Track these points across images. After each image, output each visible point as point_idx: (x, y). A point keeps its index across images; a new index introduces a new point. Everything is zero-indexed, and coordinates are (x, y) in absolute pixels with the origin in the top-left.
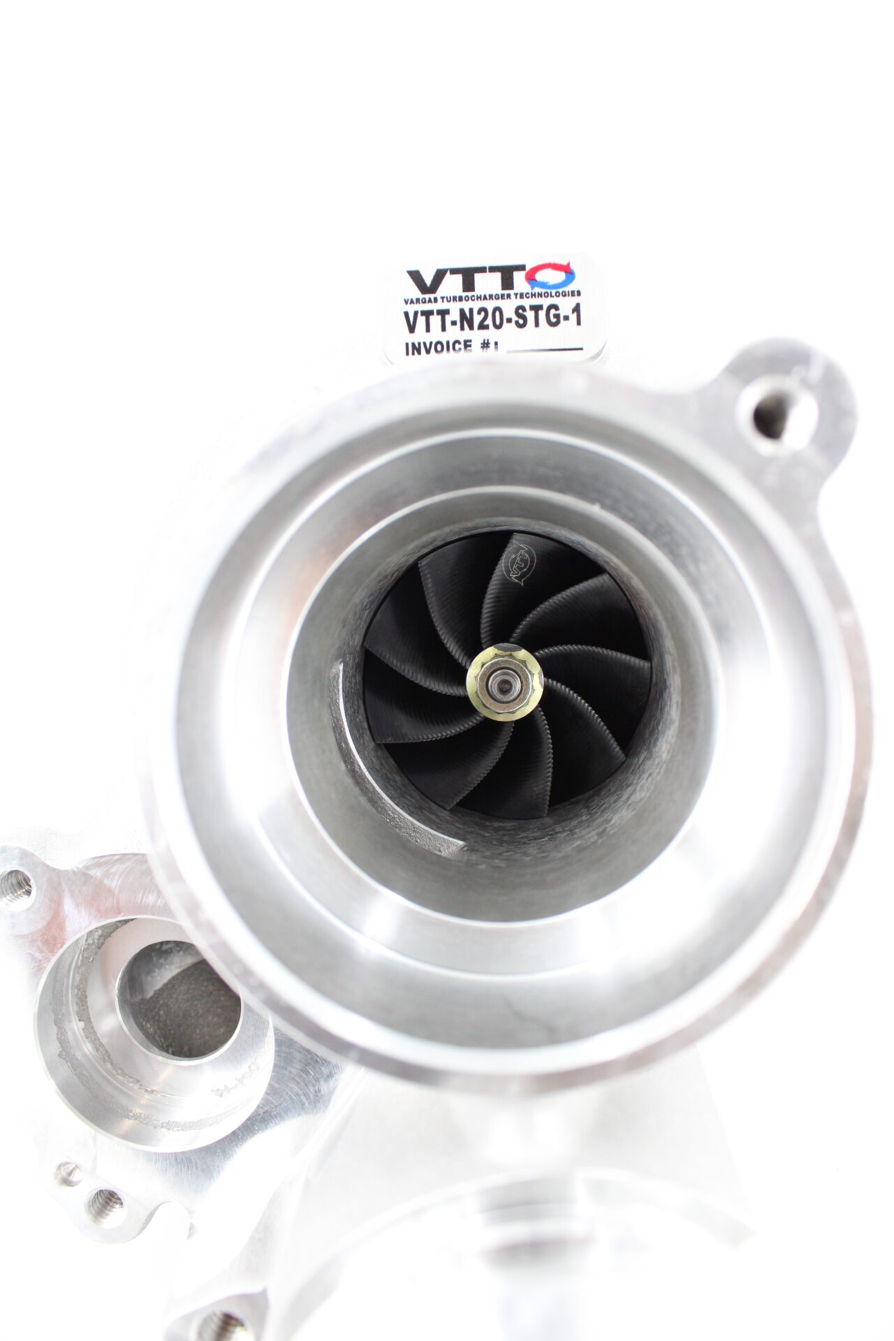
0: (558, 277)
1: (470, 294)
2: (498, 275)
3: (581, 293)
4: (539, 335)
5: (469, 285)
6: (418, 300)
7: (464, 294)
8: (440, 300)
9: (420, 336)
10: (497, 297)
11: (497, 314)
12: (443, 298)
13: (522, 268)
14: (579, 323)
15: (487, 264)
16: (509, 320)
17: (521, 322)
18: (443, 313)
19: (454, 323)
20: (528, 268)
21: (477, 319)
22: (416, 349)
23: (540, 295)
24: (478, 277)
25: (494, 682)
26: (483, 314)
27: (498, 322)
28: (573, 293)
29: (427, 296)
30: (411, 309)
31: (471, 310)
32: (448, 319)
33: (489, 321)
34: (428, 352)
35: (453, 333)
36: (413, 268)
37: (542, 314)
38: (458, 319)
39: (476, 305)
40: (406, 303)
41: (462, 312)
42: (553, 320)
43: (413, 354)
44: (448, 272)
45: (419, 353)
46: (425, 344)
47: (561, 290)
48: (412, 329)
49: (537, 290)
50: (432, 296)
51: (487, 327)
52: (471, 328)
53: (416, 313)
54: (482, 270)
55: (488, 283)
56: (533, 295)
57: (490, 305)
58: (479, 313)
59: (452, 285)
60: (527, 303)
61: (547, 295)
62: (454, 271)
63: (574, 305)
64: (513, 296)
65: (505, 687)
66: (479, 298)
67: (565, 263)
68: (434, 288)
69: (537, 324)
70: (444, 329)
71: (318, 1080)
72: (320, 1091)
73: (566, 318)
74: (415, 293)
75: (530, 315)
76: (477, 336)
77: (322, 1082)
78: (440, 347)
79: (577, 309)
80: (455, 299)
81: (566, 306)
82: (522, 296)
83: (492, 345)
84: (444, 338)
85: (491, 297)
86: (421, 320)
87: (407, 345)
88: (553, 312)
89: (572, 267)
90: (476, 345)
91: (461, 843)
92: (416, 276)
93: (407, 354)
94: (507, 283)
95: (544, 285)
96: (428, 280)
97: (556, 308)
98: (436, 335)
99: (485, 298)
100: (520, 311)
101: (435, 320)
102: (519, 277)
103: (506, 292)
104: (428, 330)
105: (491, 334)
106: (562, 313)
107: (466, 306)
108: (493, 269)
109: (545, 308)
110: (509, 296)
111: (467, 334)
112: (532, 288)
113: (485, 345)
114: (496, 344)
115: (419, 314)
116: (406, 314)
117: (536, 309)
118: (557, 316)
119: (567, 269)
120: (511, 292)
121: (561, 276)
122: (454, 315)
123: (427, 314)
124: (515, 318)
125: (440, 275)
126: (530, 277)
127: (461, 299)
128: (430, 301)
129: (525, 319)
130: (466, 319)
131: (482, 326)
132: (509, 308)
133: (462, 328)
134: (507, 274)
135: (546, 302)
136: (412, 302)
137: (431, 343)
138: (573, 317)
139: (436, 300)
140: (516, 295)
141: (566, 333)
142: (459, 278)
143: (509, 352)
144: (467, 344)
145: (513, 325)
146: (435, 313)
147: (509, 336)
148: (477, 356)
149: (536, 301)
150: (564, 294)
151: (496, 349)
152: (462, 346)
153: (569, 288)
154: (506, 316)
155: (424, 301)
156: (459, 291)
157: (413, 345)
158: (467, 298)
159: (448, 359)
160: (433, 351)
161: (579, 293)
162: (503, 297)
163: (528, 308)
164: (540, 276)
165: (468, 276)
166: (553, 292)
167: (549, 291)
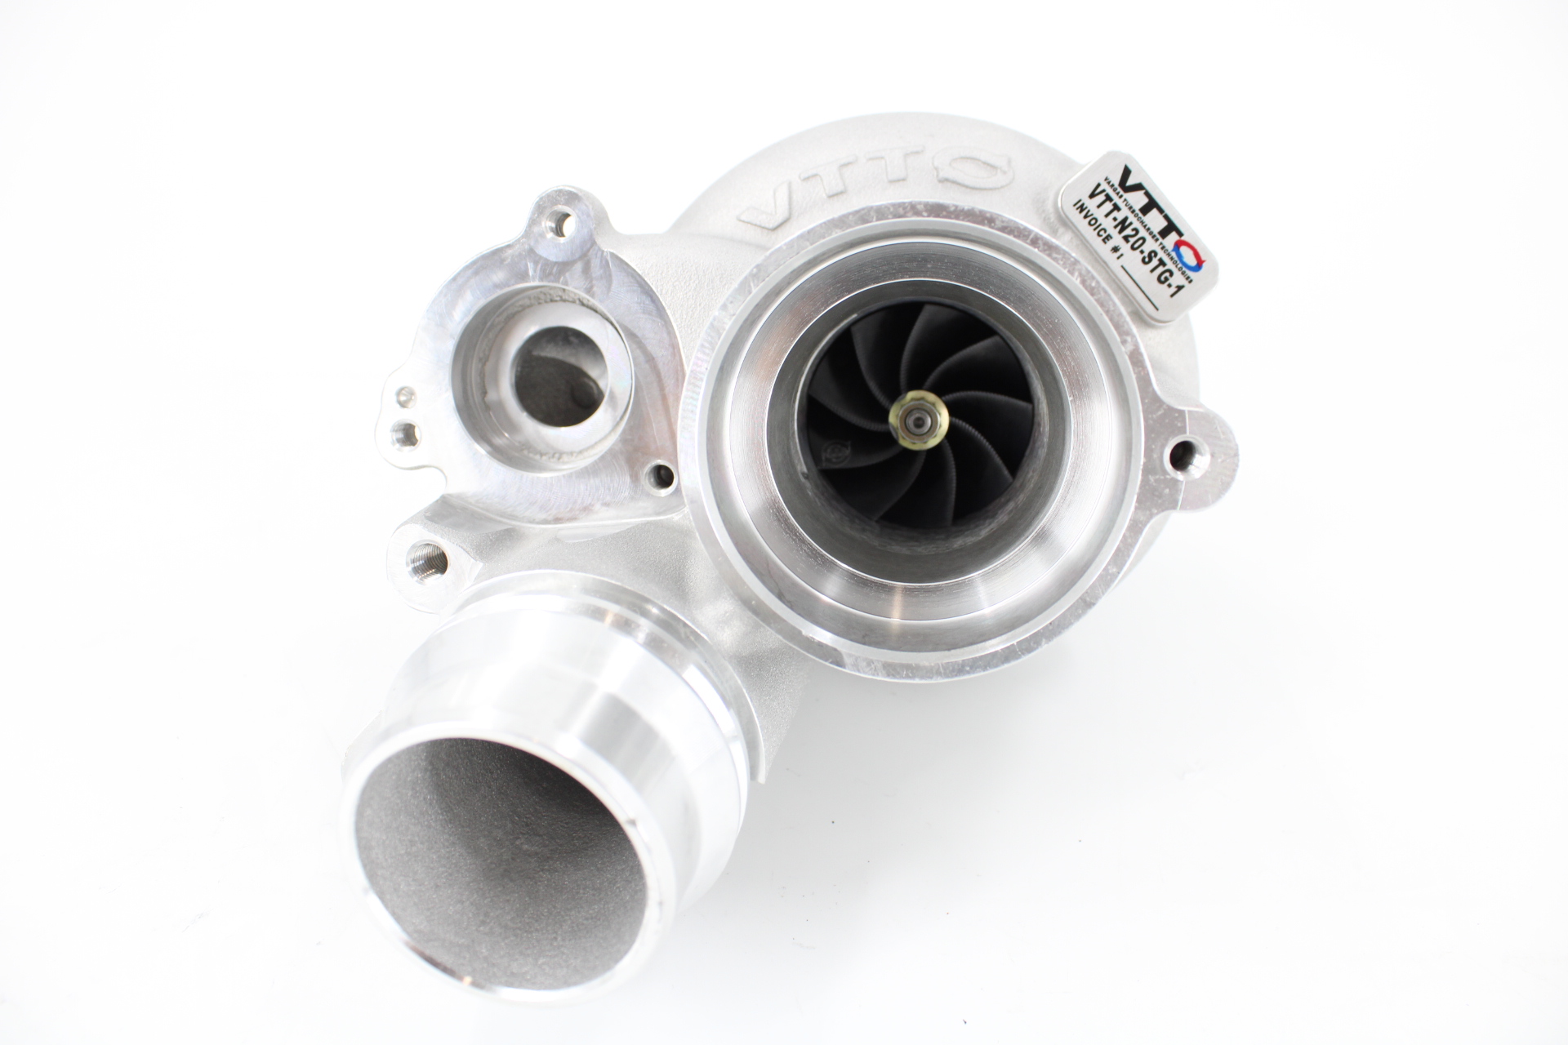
0: (1191, 260)
1: (1140, 215)
2: (1164, 224)
3: (1192, 283)
4: (1145, 275)
5: (1145, 210)
6: (1113, 186)
7: (1137, 211)
8: (1123, 199)
9: (1091, 204)
10: (1151, 233)
11: (1141, 242)
12: (1125, 200)
13: (1180, 234)
14: (1172, 296)
15: (1167, 211)
16: (1142, 252)
17: (1147, 260)
18: (1116, 208)
19: (1115, 219)
20: (1183, 238)
21: (1128, 232)
22: (1082, 208)
23: (1172, 259)
24: (1155, 211)
26: (1134, 233)
27: (1136, 246)
28: (1188, 278)
29: (1119, 189)
30: (1104, 186)
31: (1131, 224)
32: (1115, 214)
33: (1132, 240)
34: (1086, 217)
35: (1108, 224)
36: (1130, 167)
37: (1161, 269)
38: (1119, 219)
39: (1136, 224)
40: (1106, 179)
41: (1126, 219)
42: (1162, 278)
43: (1077, 209)
44: (1143, 191)
45: (1081, 212)
46: (1089, 211)
47: (1184, 269)
48: (1092, 196)
49: (1174, 254)
50: (1122, 193)
51: (1127, 241)
52: (1120, 232)
53: (1104, 191)
54: (1161, 211)
55: (1155, 221)
56: (1169, 255)
57: (1143, 233)
58: (1133, 230)
59: (1138, 200)
60: (1161, 254)
61: (1175, 263)
62: (1147, 194)
63: (1180, 284)
64: (1159, 242)
65: (919, 423)
66: (1142, 222)
67: (1203, 258)
68: (1128, 189)
69: (1152, 271)
70: (1107, 216)
72: (593, 505)
73: (1170, 286)
74: (1116, 181)
75: (1155, 262)
76: (1117, 240)
78: (1093, 222)
79: (1180, 288)
80: (1131, 208)
81: (1177, 279)
82: (1163, 248)
83: (1118, 254)
84: (1102, 220)
85: (1148, 229)
86: (1102, 197)
87: (1080, 201)
88: (1167, 274)
89: (1204, 265)
90: (1111, 244)
91: (805, 470)
92: (1127, 172)
93: (1075, 205)
94: (1164, 233)
95: (1180, 256)
96: (1130, 182)
97: (1171, 274)
98: (1099, 214)
99: (1145, 226)
100: (1153, 254)
101: (1108, 206)
102: (1173, 237)
103: (1158, 236)
104: (1099, 206)
105: (1125, 248)
106: (1171, 280)
107: (1131, 218)
108: (1166, 217)
109: (1166, 268)
110: (1157, 240)
111: (1114, 232)
112: (1173, 250)
113: (1115, 249)
114: (1122, 255)
115: (1104, 194)
116: (1099, 185)
117: (1162, 263)
118: (1166, 279)
119: (1199, 264)
120: (1161, 240)
121: (1192, 262)
122: (1120, 216)
123: (1108, 198)
124: (1146, 254)
125: (1138, 187)
126: (1178, 245)
127: (1133, 212)
128: (1118, 194)
129: (1150, 260)
130: (1123, 225)
131: (1126, 238)
132: (1150, 245)
133: (1116, 227)
134: (1170, 228)
135: (1170, 265)
136: (1109, 183)
137: (1092, 215)
138: (1173, 289)
139: (1121, 197)
140: (1161, 244)
141: (1160, 292)
142: (1145, 200)
143: (1122, 267)
144: (1108, 237)
145: (1141, 256)
146: (1113, 202)
147: (1132, 259)
148: (1104, 250)
149: (1166, 259)
150: (1183, 273)
151: (1118, 258)
152: (1104, 235)
153: (1190, 273)
154: (1142, 248)
155: (1115, 190)
156: (1137, 207)
157: (1083, 205)
158: (1136, 215)
159: (1089, 233)
160: (1088, 219)
161: (1190, 282)
162: (1154, 237)
163: (1158, 257)
164: (1184, 250)
165: (1151, 205)
166: (1180, 265)
167: (1178, 262)
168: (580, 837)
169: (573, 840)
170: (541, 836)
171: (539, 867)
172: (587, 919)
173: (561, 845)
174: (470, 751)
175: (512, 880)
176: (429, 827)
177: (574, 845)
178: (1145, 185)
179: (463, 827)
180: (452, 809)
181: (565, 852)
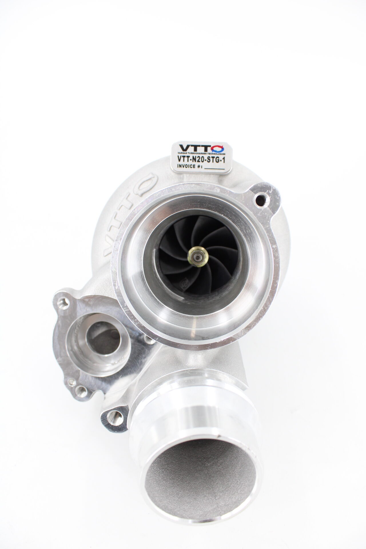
0: (219, 149)
1: (196, 152)
2: (203, 148)
3: (226, 154)
4: (213, 165)
5: (195, 150)
6: (182, 153)
7: (194, 152)
8: (187, 153)
9: (181, 162)
10: (203, 154)
11: (203, 158)
12: (188, 153)
13: (210, 146)
14: (224, 162)
15: (201, 144)
17: (209, 161)
18: (188, 157)
19: (191, 160)
20: (212, 146)
21: (197, 159)
22: (180, 166)
23: (214, 154)
24: (198, 148)
25: (195, 256)
26: (199, 158)
27: (203, 160)
28: (223, 154)
29: (184, 152)
30: (180, 155)
31: (196, 157)
33: (200, 160)
34: (183, 167)
35: (191, 163)
37: (214, 159)
39: (197, 155)
40: (178, 153)
41: (193, 157)
42: (217, 161)
44: (190, 146)
45: (181, 167)
46: (183, 165)
47: (220, 153)
48: (179, 160)
49: (214, 152)
50: (185, 152)
52: (195, 161)
53: (181, 156)
54: (199, 146)
55: (201, 150)
57: (201, 156)
58: (198, 157)
59: (191, 149)
60: (211, 156)
61: (216, 154)
62: (192, 146)
63: (223, 157)
64: (207, 154)
65: (198, 258)
66: (198, 153)
67: (221, 146)
68: (186, 150)
69: (213, 162)
70: (188, 161)
71: (142, 358)
73: (221, 161)
74: (181, 151)
75: (211, 159)
76: (197, 164)
77: (143, 359)
78: (186, 166)
79: (224, 158)
80: (191, 153)
81: (221, 157)
82: (209, 154)
83: (201, 167)
84: (188, 163)
85: (201, 153)
86: (182, 158)
87: (178, 165)
88: (217, 159)
89: (223, 147)
90: (196, 166)
92: (181, 146)
93: (178, 167)
94: (206, 150)
95: (215, 151)
96: (185, 148)
97: (218, 157)
98: (186, 162)
100: (209, 158)
101: (186, 159)
102: (209, 149)
103: (205, 152)
104: (184, 161)
105: (201, 164)
106: (220, 159)
107: (194, 155)
108: (202, 146)
109: (215, 157)
110: (206, 153)
111: (194, 163)
112: (212, 152)
113: (199, 166)
114: (202, 166)
115: (182, 157)
116: (178, 156)
117: (213, 157)
118: (218, 160)
119: (222, 148)
120: (207, 153)
121: (220, 149)
122: (191, 158)
123: (184, 157)
124: (207, 160)
125: (188, 147)
126: (212, 149)
128: (185, 153)
130: (194, 159)
131: (198, 161)
132: (206, 157)
133: (193, 161)
134: (206, 147)
135: (216, 156)
136: (180, 153)
137: (184, 165)
138: (223, 161)
139: (186, 153)
140: (208, 153)
141: (221, 164)
142: (193, 148)
143: (205, 169)
144: (194, 166)
146: (186, 156)
147: (205, 164)
148: (196, 169)
149: (213, 155)
150: (221, 154)
151: (202, 168)
152: (193, 166)
154: (205, 159)
155: (183, 153)
157: (180, 165)
158: (195, 153)
159: (189, 169)
160: (185, 167)
161: (225, 154)
163: (211, 157)
164: (215, 149)
165: (195, 147)
166: (218, 153)
167: (217, 153)
168: (220, 448)
169: (219, 450)
170: (210, 457)
171: (217, 466)
172: (240, 468)
173: (218, 455)
174: (171, 455)
175: (213, 477)
176: (178, 485)
177: (221, 451)
178: (189, 144)
179: (188, 476)
180: (181, 474)
181: (221, 455)
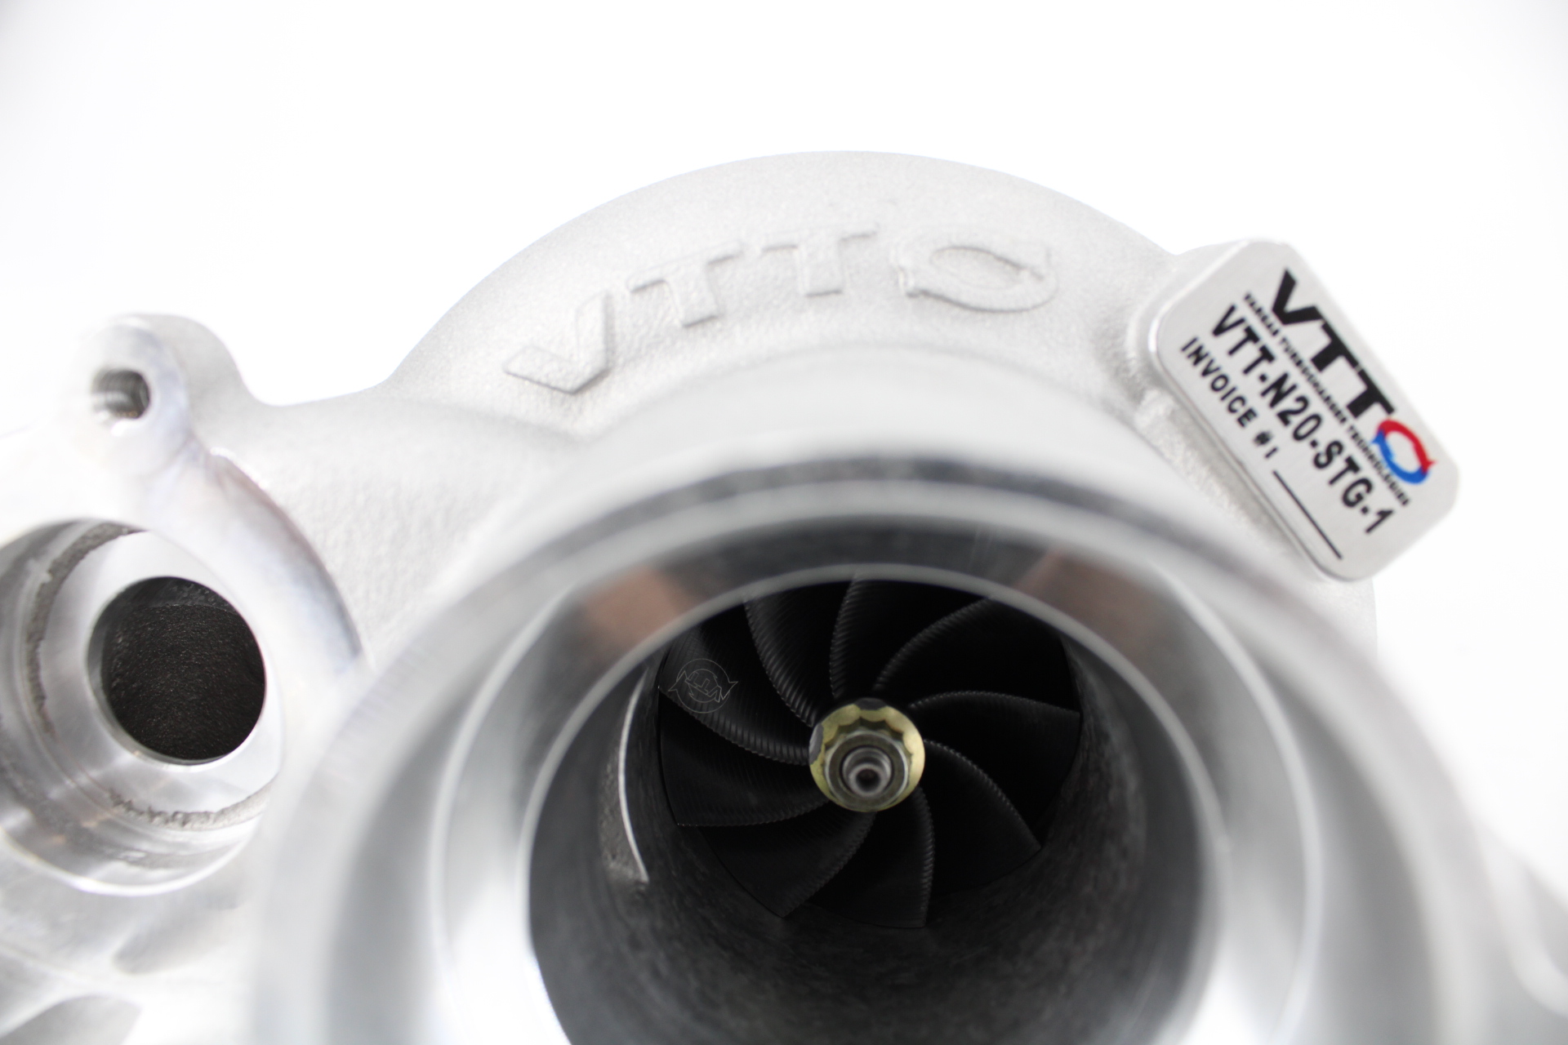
0: (1407, 460)
1: (1313, 370)
2: (1359, 388)
3: (1407, 506)
4: (1319, 489)
5: (1323, 360)
6: (1259, 311)
7: (1308, 363)
8: (1279, 337)
9: (1214, 350)
10: (1333, 407)
11: (1312, 424)
12: (1284, 340)
13: (1389, 408)
14: (1370, 530)
15: (1366, 364)
16: (1314, 444)
17: (1323, 459)
18: (1266, 355)
19: (1263, 378)
20: (1396, 417)
21: (1289, 403)
22: (1198, 356)
23: (1371, 457)
24: (1340, 364)
26: (1298, 406)
27: (1303, 431)
28: (1400, 495)
29: (1273, 319)
30: (1243, 311)
31: (1293, 388)
32: (1264, 367)
33: (1296, 420)
34: (1206, 373)
35: (1250, 388)
36: (1296, 274)
37: (1350, 478)
38: (1273, 377)
39: (1305, 389)
40: (1248, 297)
41: (1284, 377)
42: (1352, 496)
43: (1189, 356)
44: (1319, 323)
45: (1197, 362)
46: (1212, 362)
47: (1395, 478)
48: (1219, 330)
49: (1375, 449)
50: (1277, 324)
51: (1286, 423)
52: (1273, 403)
53: (1241, 321)
54: (1353, 362)
55: (1342, 382)
56: (1365, 450)
57: (1317, 406)
58: (1298, 399)
59: (1309, 339)
60: (1351, 449)
61: (1377, 466)
62: (1328, 329)
63: (1385, 507)
64: (1347, 425)
66: (1316, 385)
67: (1431, 456)
68: (1290, 318)
69: (1333, 481)
70: (1247, 370)
73: (1365, 510)
74: (1267, 300)
75: (1339, 464)
76: (1266, 419)
78: (1220, 384)
79: (1384, 515)
80: (1294, 356)
81: (1381, 497)
82: (1355, 436)
83: (1269, 448)
84: (1237, 380)
85: (1328, 399)
86: (1238, 334)
87: (1194, 341)
88: (1361, 488)
89: (1433, 471)
90: (1255, 427)
92: (1288, 284)
93: (1184, 349)
94: (1358, 407)
95: (1386, 453)
96: (1294, 303)
97: (1369, 486)
98: (1233, 367)
99: (1321, 393)
100: (1335, 449)
101: (1250, 352)
102: (1375, 415)
103: (1347, 413)
104: (1232, 352)
105: (1282, 435)
106: (1368, 500)
107: (1296, 377)
108: (1363, 375)
109: (1361, 475)
110: (1343, 420)
111: (1260, 404)
112: (1374, 441)
113: (1263, 439)
114: (1274, 450)
115: (1243, 326)
116: (1232, 309)
117: (1352, 465)
118: (1359, 497)
119: (1425, 464)
120: (1351, 420)
121: (1410, 463)
122: (1273, 371)
123: (1251, 336)
124: (1322, 448)
125: (1309, 314)
126: (1386, 428)
127: (1299, 363)
128: (1269, 326)
129: (1330, 456)
130: (1278, 389)
131: (1284, 417)
132: (1331, 430)
133: (1264, 393)
134: (1371, 396)
135: (1367, 471)
136: (1252, 304)
137: (1218, 369)
138: (1372, 518)
139: (1275, 333)
140: (1352, 428)
141: (1347, 524)
142: (1323, 341)
143: (1276, 474)
144: (1249, 415)
145: (1311, 453)
146: (1260, 345)
147: (1295, 458)
148: (1241, 439)
149: (1360, 459)
150: (1392, 486)
151: (1268, 455)
152: (1241, 410)
153: (1405, 487)
154: (1317, 436)
155: (1264, 319)
156: (1308, 353)
157: (1200, 349)
158: (1305, 371)
159: (1212, 406)
160: (1210, 378)
161: (1405, 502)
162: (1338, 413)
163: (1345, 454)
164: (1395, 440)
165: (1335, 350)
166: (1387, 471)
167: (1384, 464)
178: (1324, 309)
